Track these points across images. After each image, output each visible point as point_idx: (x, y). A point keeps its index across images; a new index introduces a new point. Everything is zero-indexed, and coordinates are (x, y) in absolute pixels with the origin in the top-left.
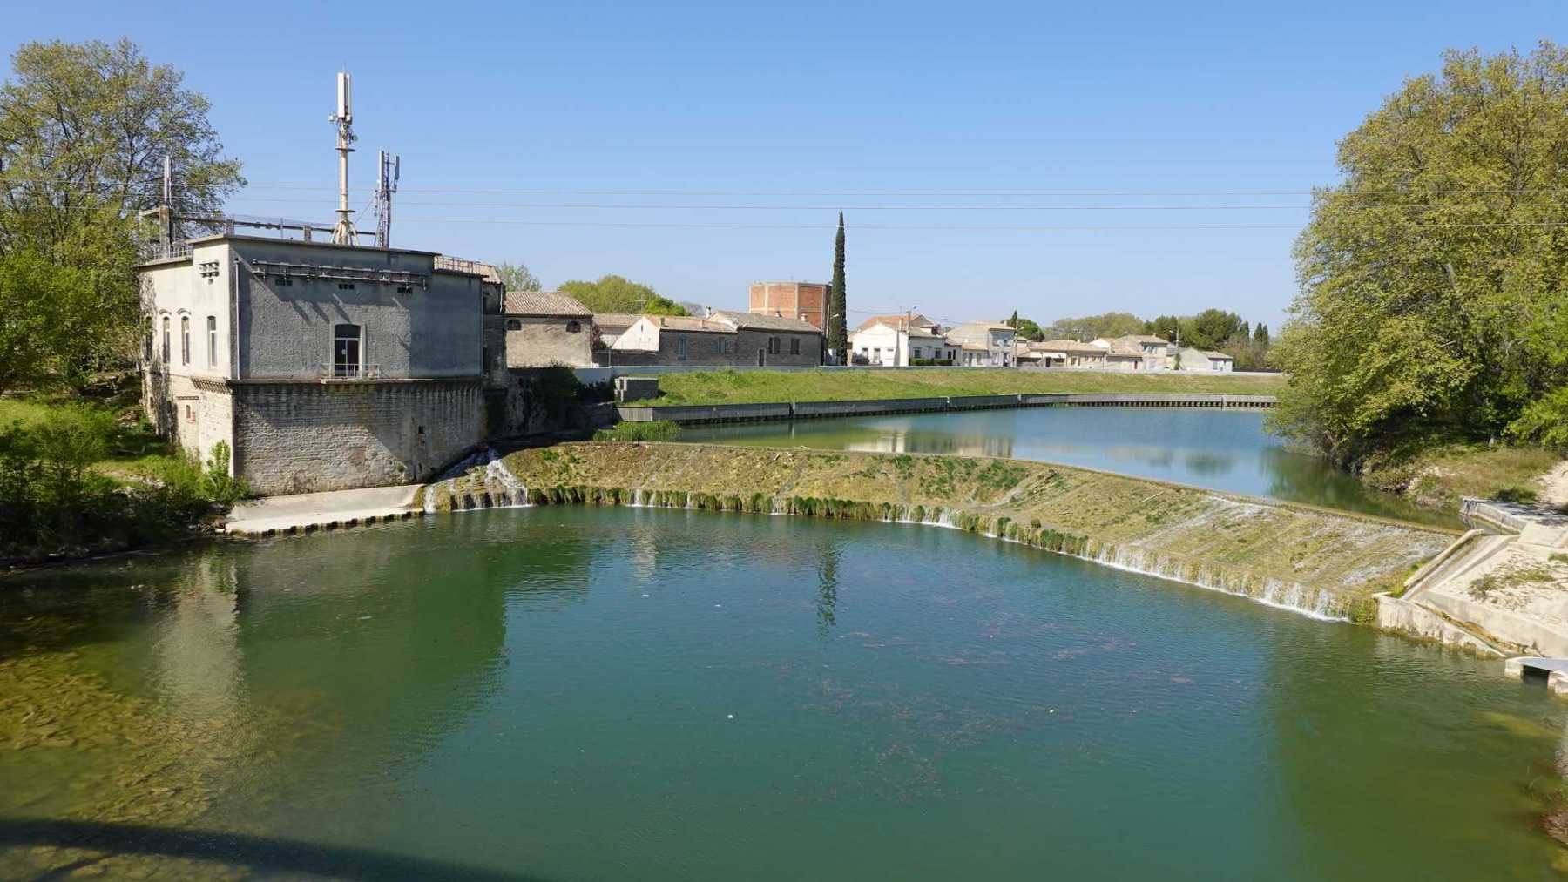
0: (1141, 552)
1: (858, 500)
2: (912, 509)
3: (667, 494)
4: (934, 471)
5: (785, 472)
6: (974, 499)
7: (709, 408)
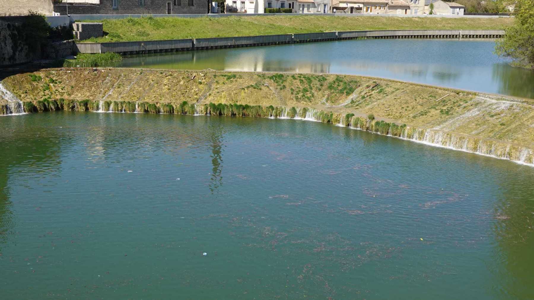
0: (441, 133)
1: (252, 104)
2: (288, 109)
3: (122, 103)
4: (299, 84)
5: (201, 86)
6: (327, 101)
7: (139, 43)
